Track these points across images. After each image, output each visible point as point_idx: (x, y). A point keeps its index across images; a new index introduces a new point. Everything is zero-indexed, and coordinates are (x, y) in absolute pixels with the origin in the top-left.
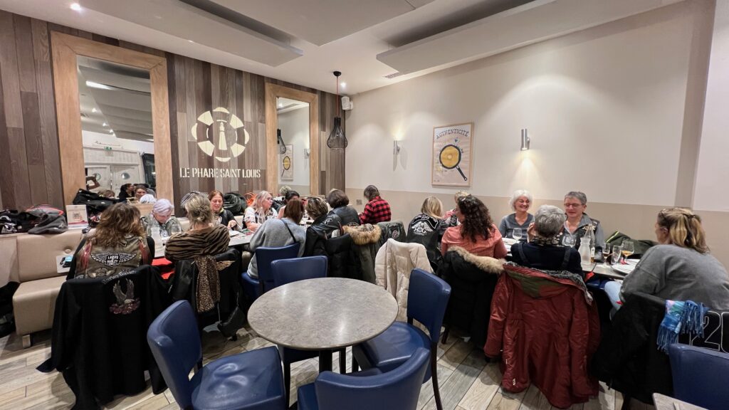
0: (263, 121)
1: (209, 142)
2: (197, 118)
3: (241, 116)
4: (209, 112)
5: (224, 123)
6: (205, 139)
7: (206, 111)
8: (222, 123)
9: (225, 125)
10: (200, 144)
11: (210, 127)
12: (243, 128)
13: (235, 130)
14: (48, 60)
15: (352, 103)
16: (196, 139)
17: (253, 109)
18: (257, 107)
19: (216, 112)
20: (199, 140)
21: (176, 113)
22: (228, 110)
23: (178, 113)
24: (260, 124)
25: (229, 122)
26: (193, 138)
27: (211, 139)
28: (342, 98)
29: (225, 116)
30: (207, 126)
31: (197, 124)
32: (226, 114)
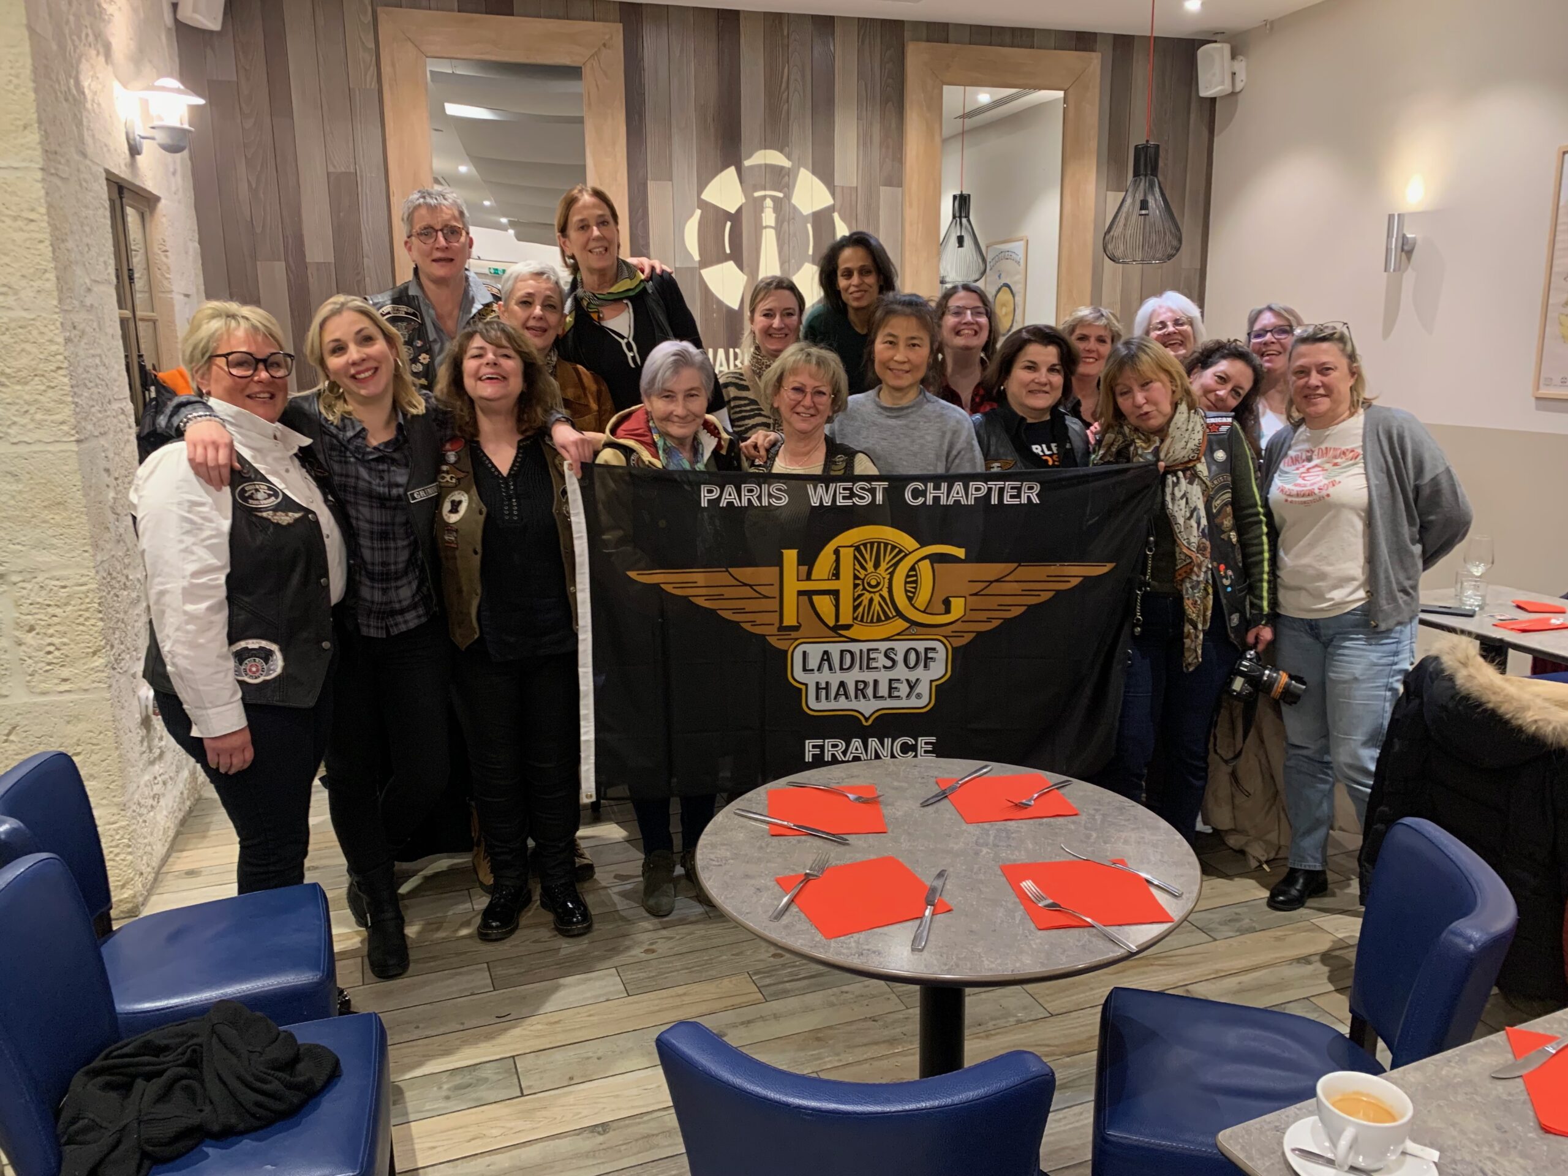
0: (895, 179)
1: (731, 265)
2: (700, 191)
3: (825, 172)
4: (732, 171)
5: (774, 199)
6: (723, 258)
7: (726, 166)
8: (769, 203)
9: (778, 204)
10: (705, 273)
11: (735, 218)
12: (831, 209)
13: (805, 219)
14: (374, 85)
15: (1240, 66)
16: (697, 258)
17: (864, 141)
18: (876, 129)
19: (752, 167)
20: (705, 262)
21: (645, 185)
22: (789, 158)
23: (651, 185)
24: (884, 191)
25: (788, 197)
26: (689, 255)
27: (736, 256)
28: (1201, 52)
29: (781, 179)
30: (728, 216)
31: (698, 212)
32: (782, 168)
